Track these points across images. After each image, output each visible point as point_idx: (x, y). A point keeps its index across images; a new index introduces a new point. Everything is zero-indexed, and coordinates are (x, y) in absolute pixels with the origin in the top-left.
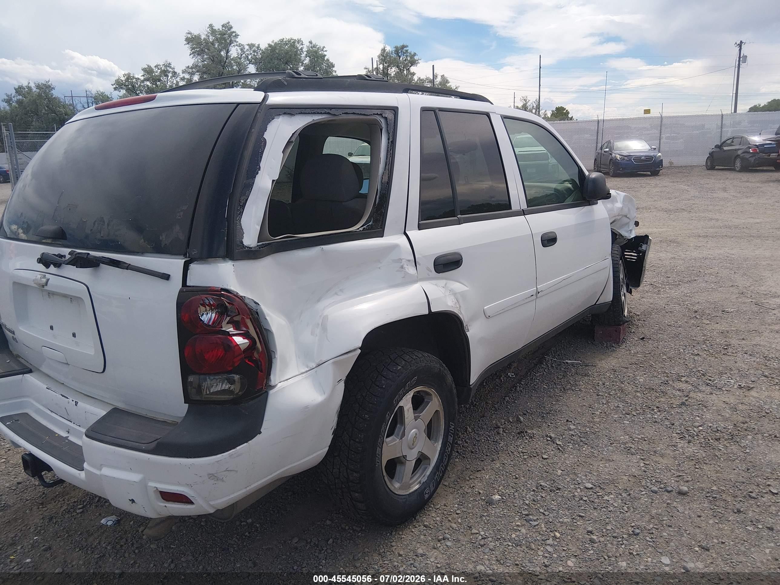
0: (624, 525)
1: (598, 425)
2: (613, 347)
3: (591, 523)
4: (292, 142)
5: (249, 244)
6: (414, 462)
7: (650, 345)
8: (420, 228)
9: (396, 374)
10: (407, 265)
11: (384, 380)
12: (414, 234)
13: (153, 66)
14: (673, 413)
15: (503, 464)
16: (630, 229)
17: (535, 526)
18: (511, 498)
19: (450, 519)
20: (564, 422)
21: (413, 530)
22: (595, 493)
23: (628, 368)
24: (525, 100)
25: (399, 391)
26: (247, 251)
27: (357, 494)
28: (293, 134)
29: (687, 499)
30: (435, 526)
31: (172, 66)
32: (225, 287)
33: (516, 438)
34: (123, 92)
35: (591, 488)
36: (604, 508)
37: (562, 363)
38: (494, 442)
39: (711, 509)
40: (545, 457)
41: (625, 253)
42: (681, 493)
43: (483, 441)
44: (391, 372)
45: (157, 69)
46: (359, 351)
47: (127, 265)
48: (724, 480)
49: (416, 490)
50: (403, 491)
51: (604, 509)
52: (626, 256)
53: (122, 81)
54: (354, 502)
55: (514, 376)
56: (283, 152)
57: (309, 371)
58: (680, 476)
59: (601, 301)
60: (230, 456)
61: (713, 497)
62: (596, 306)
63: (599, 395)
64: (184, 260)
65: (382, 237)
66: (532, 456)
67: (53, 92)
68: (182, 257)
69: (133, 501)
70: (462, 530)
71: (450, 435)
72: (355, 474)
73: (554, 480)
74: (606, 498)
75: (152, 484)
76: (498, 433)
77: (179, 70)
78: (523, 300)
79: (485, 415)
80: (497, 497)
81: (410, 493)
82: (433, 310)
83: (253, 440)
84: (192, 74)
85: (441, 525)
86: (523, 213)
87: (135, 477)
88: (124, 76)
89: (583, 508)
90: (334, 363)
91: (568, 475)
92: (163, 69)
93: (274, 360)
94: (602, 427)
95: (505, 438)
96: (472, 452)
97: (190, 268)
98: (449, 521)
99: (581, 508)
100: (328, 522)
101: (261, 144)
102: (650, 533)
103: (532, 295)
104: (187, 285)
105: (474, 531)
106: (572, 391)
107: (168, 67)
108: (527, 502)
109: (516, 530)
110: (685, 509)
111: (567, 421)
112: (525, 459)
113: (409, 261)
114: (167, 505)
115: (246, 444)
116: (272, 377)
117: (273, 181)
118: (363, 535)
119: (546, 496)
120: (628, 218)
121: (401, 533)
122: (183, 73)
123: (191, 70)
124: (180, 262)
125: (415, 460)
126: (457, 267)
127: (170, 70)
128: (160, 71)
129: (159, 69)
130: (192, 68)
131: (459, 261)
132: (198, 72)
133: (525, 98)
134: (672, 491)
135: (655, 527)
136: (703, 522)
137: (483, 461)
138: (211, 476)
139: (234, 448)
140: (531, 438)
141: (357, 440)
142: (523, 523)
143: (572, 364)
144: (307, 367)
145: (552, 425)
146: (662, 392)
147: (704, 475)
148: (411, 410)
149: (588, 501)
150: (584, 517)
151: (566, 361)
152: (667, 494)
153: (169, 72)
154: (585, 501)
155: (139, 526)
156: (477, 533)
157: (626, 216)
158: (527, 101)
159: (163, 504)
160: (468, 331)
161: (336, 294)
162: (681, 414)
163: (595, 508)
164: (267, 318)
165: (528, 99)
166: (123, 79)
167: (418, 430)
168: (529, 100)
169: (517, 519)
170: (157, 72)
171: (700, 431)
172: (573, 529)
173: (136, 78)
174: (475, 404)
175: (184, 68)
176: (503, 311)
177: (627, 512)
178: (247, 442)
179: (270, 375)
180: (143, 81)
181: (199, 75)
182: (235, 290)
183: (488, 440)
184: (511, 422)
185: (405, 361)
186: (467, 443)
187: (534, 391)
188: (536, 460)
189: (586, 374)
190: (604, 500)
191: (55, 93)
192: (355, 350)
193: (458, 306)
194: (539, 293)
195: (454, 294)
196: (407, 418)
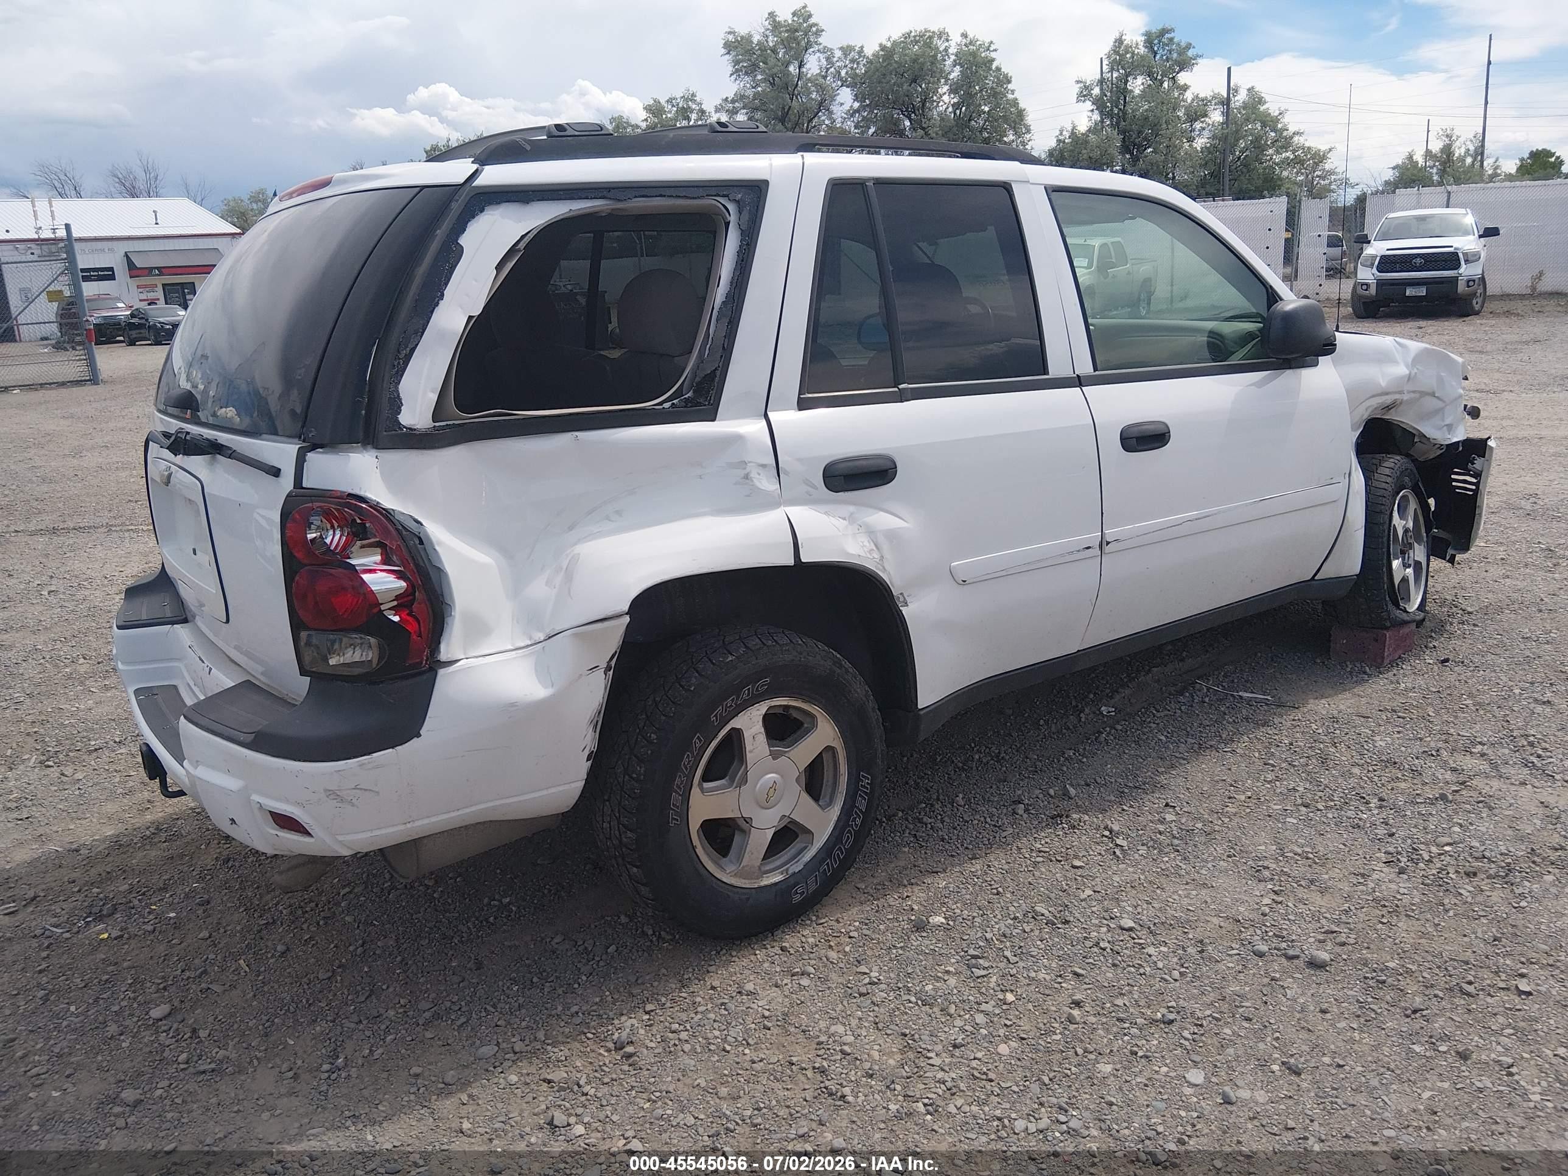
0: (1155, 1002)
1: (1226, 820)
2: (1365, 673)
3: (1089, 989)
4: (519, 250)
5: (412, 423)
6: (770, 834)
7: (1450, 676)
8: (803, 405)
9: (721, 669)
10: (759, 474)
11: (696, 677)
12: (786, 418)
13: (663, 102)
14: (1409, 813)
15: (989, 866)
16: (1448, 422)
17: (978, 978)
18: (964, 925)
19: (832, 944)
20: (1159, 807)
21: (758, 952)
22: (1134, 939)
23: (1368, 717)
24: (1447, 136)
25: (726, 700)
26: (405, 434)
27: (635, 870)
28: (523, 237)
29: (1323, 975)
30: (798, 951)
31: (698, 99)
32: (356, 491)
33: (1044, 824)
35: (1131, 929)
36: (1133, 966)
37: (1229, 697)
38: (995, 826)
39: (1358, 1001)
40: (1077, 863)
41: (1453, 476)
42: (1315, 965)
43: (976, 822)
44: (713, 664)
45: (670, 107)
46: (627, 619)
47: (230, 452)
48: (1427, 952)
49: (776, 884)
50: (744, 881)
51: (1133, 969)
52: (1454, 484)
54: (635, 884)
55: (1113, 714)
56: (499, 267)
57: (531, 645)
58: (1333, 932)
59: (1328, 572)
60: (360, 766)
61: (1378, 981)
62: (1314, 582)
63: (1268, 764)
64: (298, 446)
65: (714, 420)
66: (1054, 859)
68: (296, 440)
69: (233, 821)
70: (842, 965)
71: (860, 795)
72: (629, 834)
73: (1066, 906)
74: (1151, 950)
75: (255, 798)
76: (1014, 813)
77: (709, 106)
78: (1062, 555)
79: (1008, 779)
80: (939, 919)
81: (760, 888)
82: (805, 558)
83: (404, 746)
84: (733, 112)
85: (811, 950)
86: (1079, 382)
87: (232, 783)
88: (611, 123)
89: (1091, 961)
90: (576, 635)
91: (1100, 902)
92: (680, 105)
93: (448, 620)
94: (1234, 824)
95: (1023, 823)
96: (943, 840)
97: (307, 458)
98: (830, 947)
99: (1087, 961)
100: (624, 919)
101: (451, 255)
102: (1196, 1025)
103: (1089, 548)
104: (304, 486)
105: (863, 969)
106: (1214, 752)
107: (691, 100)
108: (988, 936)
109: (938, 979)
110: (1303, 994)
111: (1167, 805)
112: (1036, 863)
113: (764, 466)
114: (279, 833)
115: (391, 750)
116: (443, 647)
117: (470, 318)
118: (670, 947)
119: (1032, 930)
120: (1438, 398)
121: (734, 953)
122: (716, 112)
123: (730, 105)
124: (291, 449)
125: (773, 831)
126: (881, 482)
127: (694, 106)
128: (675, 109)
129: (673, 106)
130: (733, 101)
131: (886, 471)
132: (744, 108)
133: (1449, 132)
134: (1297, 957)
135: (1214, 1015)
136: (1325, 1023)
137: (952, 856)
138: (331, 793)
139: (369, 754)
140: (1074, 827)
141: (634, 776)
142: (960, 969)
143: (1249, 701)
144: (530, 639)
145: (1131, 809)
146: (1412, 770)
147: (1390, 937)
148: (762, 738)
149: (1108, 950)
150: (1083, 975)
151: (1240, 693)
152: (1283, 960)
153: (692, 112)
154: (1101, 948)
155: (344, 887)
156: (866, 974)
157: (1433, 395)
158: (1454, 138)
159: (273, 830)
160: (906, 604)
161: (608, 518)
162: (1425, 817)
163: (1114, 965)
164: (437, 548)
165: (1456, 132)
167: (782, 776)
168: (1458, 137)
169: (953, 961)
170: (670, 112)
171: (1442, 854)
172: (1047, 992)
173: (632, 126)
174: (1003, 758)
175: (719, 102)
176: (1004, 573)
177: (1176, 980)
178: (393, 748)
179: (439, 643)
181: (747, 114)
182: (374, 498)
183: (986, 822)
184: (1051, 797)
185: (746, 647)
186: (942, 822)
187: (1133, 745)
188: (1056, 868)
189: (1265, 723)
190: (1143, 953)
192: (619, 616)
193: (876, 555)
194: (1108, 543)
195: (871, 533)
196: (750, 752)
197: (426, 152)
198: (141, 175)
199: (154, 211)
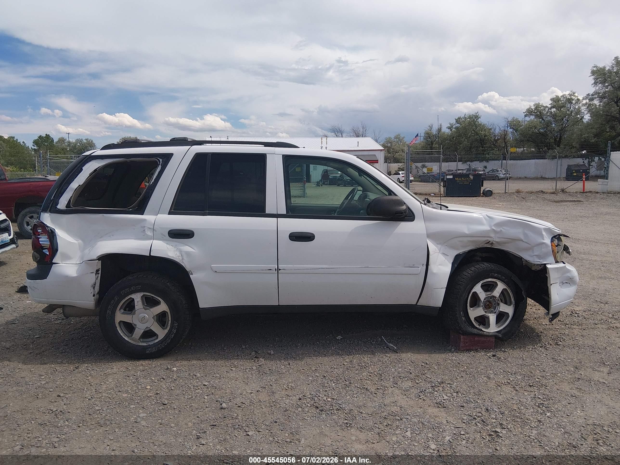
6: (142, 331)
8: (170, 213)
10: (148, 230)
12: (163, 216)
13: (560, 96)
26: (58, 210)
31: (576, 94)
32: (43, 221)
34: (532, 117)
37: (384, 344)
42: (222, 408)
46: (99, 261)
50: (134, 342)
53: (532, 109)
55: (340, 339)
57: (79, 264)
60: (34, 282)
62: (416, 306)
65: (143, 215)
67: (479, 120)
77: (581, 97)
78: (258, 270)
80: (175, 369)
82: (152, 255)
83: (43, 280)
86: (277, 216)
92: (568, 98)
103: (271, 270)
107: (572, 95)
113: (149, 228)
115: (40, 280)
116: (54, 260)
122: (585, 100)
123: (591, 97)
126: (188, 237)
127: (574, 98)
129: (564, 98)
130: (593, 95)
131: (190, 235)
132: (597, 98)
139: (36, 280)
143: (387, 347)
151: (391, 344)
153: (573, 100)
157: (522, 241)
160: (192, 274)
166: (533, 107)
167: (148, 315)
170: (563, 100)
173: (544, 107)
175: (586, 95)
176: (232, 272)
180: (551, 108)
182: (46, 223)
191: (482, 121)
192: (95, 260)
193: (181, 258)
194: (280, 270)
195: (181, 251)
196: (136, 306)
197: (456, 120)
198: (361, 130)
199: (358, 142)
